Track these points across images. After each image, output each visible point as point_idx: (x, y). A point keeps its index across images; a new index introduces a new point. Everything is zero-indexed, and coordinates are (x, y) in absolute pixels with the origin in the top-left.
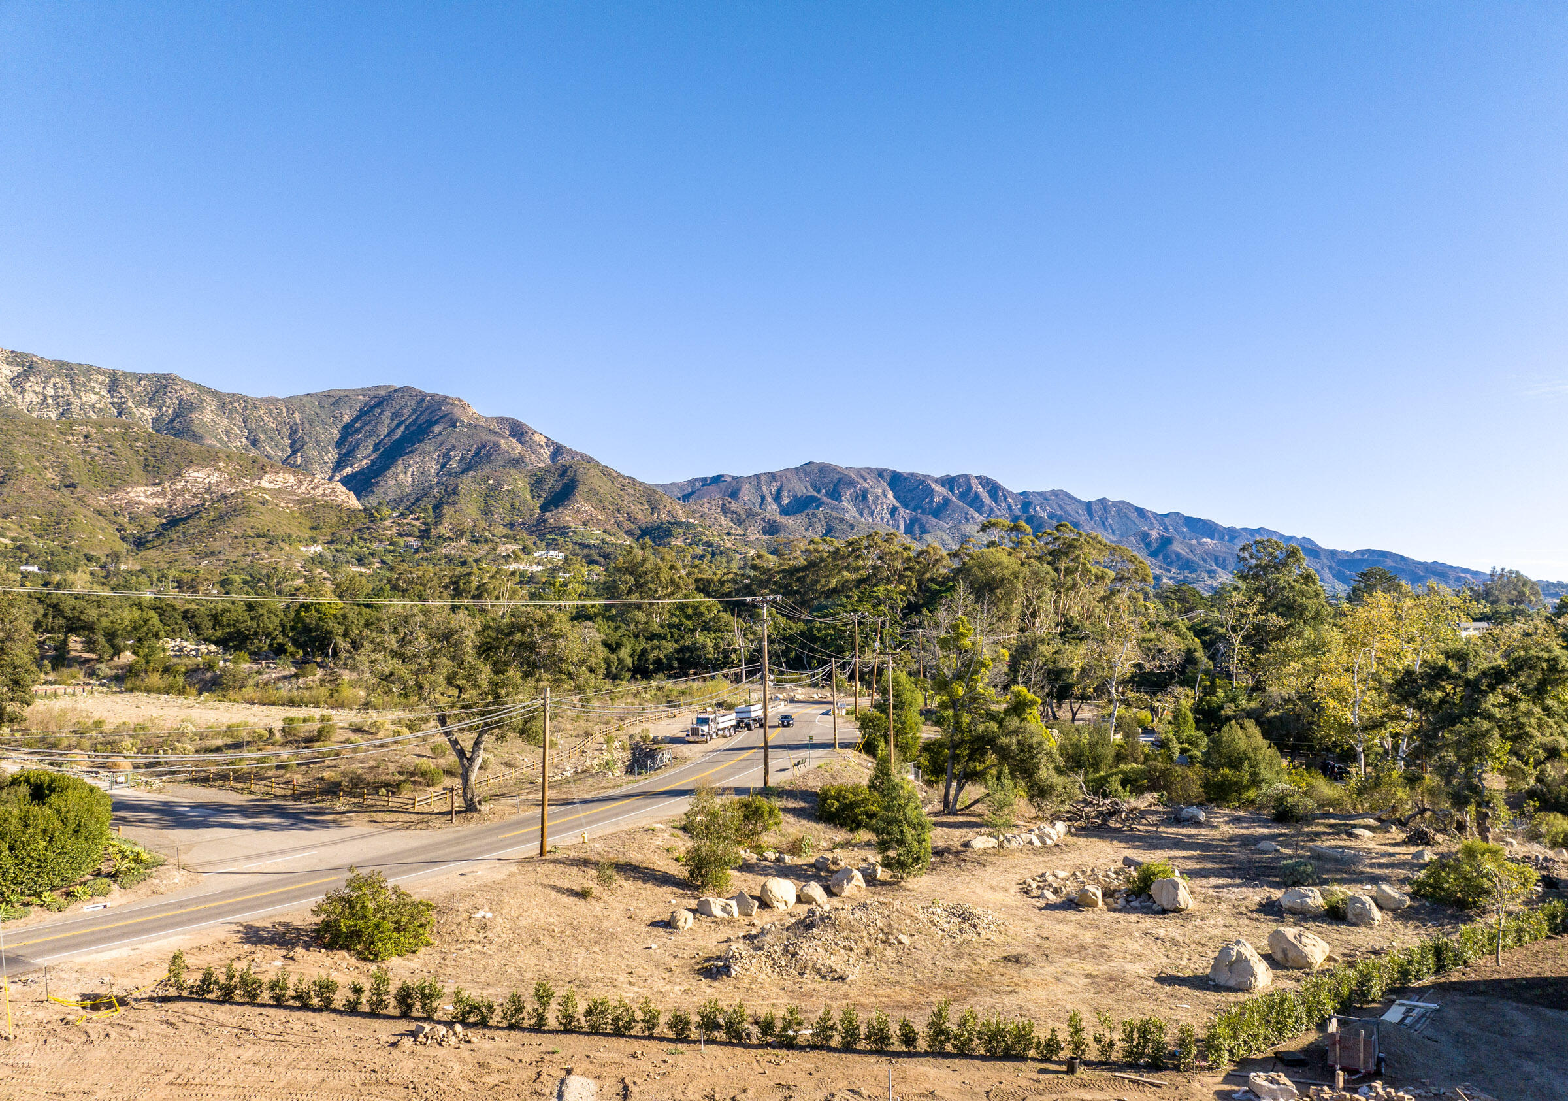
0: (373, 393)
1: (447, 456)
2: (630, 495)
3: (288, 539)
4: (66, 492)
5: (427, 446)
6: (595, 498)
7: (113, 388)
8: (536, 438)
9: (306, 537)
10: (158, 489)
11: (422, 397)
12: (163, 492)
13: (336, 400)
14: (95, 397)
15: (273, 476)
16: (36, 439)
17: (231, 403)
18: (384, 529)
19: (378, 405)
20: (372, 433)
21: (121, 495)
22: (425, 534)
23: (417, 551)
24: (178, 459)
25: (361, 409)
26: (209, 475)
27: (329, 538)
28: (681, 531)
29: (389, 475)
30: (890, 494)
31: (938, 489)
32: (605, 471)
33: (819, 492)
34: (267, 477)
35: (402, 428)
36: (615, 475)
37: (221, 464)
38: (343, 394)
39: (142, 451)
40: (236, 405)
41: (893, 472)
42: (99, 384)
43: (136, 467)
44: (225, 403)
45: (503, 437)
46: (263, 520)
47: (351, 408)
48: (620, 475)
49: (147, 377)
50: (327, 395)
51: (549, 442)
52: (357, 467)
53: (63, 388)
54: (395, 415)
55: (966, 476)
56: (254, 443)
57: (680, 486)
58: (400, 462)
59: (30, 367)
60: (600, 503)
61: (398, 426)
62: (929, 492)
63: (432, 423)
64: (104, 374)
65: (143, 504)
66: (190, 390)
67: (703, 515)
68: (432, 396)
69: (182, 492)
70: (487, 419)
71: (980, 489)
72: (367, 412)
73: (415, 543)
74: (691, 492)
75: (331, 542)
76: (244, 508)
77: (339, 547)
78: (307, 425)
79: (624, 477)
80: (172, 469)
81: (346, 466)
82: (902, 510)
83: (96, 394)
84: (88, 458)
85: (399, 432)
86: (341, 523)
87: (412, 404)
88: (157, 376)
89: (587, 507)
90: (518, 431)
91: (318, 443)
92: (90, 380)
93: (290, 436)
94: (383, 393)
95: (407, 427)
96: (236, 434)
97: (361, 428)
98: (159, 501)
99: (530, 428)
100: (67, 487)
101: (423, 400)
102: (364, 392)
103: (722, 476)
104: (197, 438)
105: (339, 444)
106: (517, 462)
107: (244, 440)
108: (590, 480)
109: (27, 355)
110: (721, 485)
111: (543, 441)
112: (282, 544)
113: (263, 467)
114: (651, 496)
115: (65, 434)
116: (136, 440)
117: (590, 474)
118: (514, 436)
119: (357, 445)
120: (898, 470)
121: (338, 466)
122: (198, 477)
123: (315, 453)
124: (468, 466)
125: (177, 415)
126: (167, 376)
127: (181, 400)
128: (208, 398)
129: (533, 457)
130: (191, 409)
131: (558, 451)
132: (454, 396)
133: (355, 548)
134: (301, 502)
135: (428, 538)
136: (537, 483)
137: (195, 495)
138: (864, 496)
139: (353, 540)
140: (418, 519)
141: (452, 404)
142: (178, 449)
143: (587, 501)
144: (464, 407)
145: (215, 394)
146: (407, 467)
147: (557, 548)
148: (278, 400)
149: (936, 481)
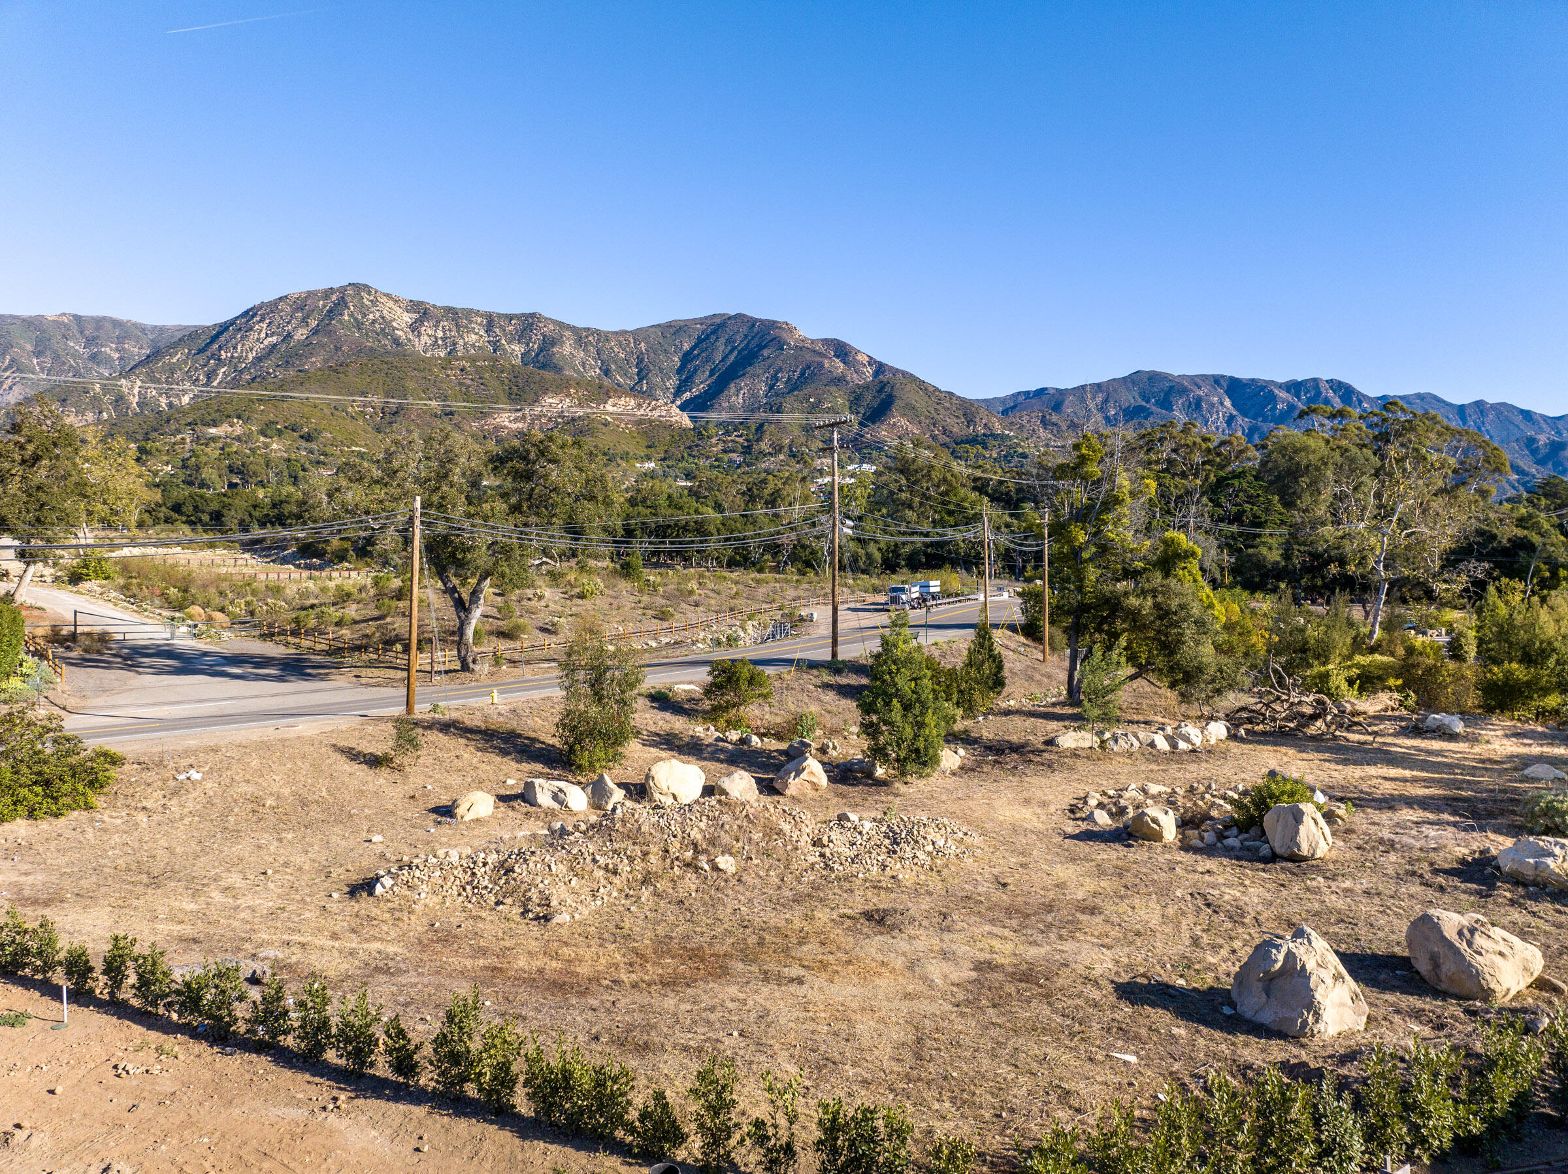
0: (710, 322)
1: (775, 378)
2: (947, 409)
3: (626, 456)
4: (446, 419)
5: (757, 369)
6: (910, 413)
7: (489, 329)
8: (859, 357)
9: (642, 454)
10: (520, 414)
11: (752, 322)
12: (524, 417)
13: (675, 329)
14: (475, 338)
15: (616, 400)
16: (422, 374)
17: (587, 337)
18: (711, 446)
19: (713, 332)
20: (708, 359)
21: (490, 420)
22: (747, 450)
23: (739, 467)
24: (535, 387)
25: (699, 337)
26: (561, 401)
27: (662, 455)
28: (996, 443)
29: (723, 397)
30: (1228, 402)
31: (1283, 394)
32: (921, 384)
33: (1148, 402)
34: (611, 401)
35: (735, 353)
36: (932, 389)
37: (572, 391)
38: (683, 324)
39: (506, 381)
40: (591, 338)
41: (1231, 378)
42: (478, 322)
43: (501, 395)
44: (582, 336)
45: (827, 357)
46: (604, 440)
47: (690, 336)
48: (937, 389)
49: (517, 316)
50: (669, 325)
51: (872, 361)
52: (695, 392)
53: (450, 330)
54: (729, 341)
55: (1315, 380)
56: (607, 372)
57: (1002, 401)
58: (732, 385)
59: (424, 313)
60: (915, 418)
61: (731, 351)
62: (1272, 398)
63: (761, 347)
64: (482, 316)
65: (506, 427)
66: (551, 327)
67: (1021, 427)
68: (761, 321)
69: (539, 417)
70: (813, 342)
71: (1331, 394)
72: (704, 340)
73: (737, 458)
74: (1013, 406)
75: (664, 459)
76: (589, 430)
77: (670, 463)
78: (652, 355)
79: (941, 392)
80: (531, 397)
81: (685, 391)
82: (1240, 420)
83: (476, 334)
84: (464, 389)
85: (732, 357)
86: (673, 442)
87: (744, 330)
88: (524, 315)
89: (903, 422)
90: (842, 351)
91: (661, 370)
92: (471, 322)
93: (637, 366)
94: (718, 321)
95: (739, 352)
96: (590, 365)
97: (699, 355)
98: (520, 425)
99: (853, 348)
100: (447, 414)
101: (754, 325)
102: (701, 321)
103: (1046, 389)
104: (558, 369)
105: (679, 371)
106: (839, 381)
107: (598, 370)
108: (908, 394)
109: (422, 303)
110: (1045, 398)
111: (865, 360)
112: (619, 461)
113: (607, 392)
114: (968, 410)
115: (445, 369)
116: (502, 372)
117: (907, 389)
118: (838, 357)
119: (696, 371)
120: (1236, 376)
121: (678, 392)
122: (554, 404)
123: (659, 380)
124: (793, 387)
125: (541, 350)
126: (533, 315)
127: (544, 336)
128: (567, 333)
129: (855, 375)
130: (553, 344)
131: (880, 368)
132: (782, 320)
133: (684, 464)
134: (639, 423)
135: (750, 453)
136: (855, 401)
137: (550, 419)
138: (1198, 404)
139: (683, 457)
140: (741, 436)
141: (780, 328)
142: (537, 378)
143: (903, 415)
144: (791, 330)
145: (574, 329)
146: (738, 391)
147: (871, 461)
148: (626, 332)
149: (1280, 386)
